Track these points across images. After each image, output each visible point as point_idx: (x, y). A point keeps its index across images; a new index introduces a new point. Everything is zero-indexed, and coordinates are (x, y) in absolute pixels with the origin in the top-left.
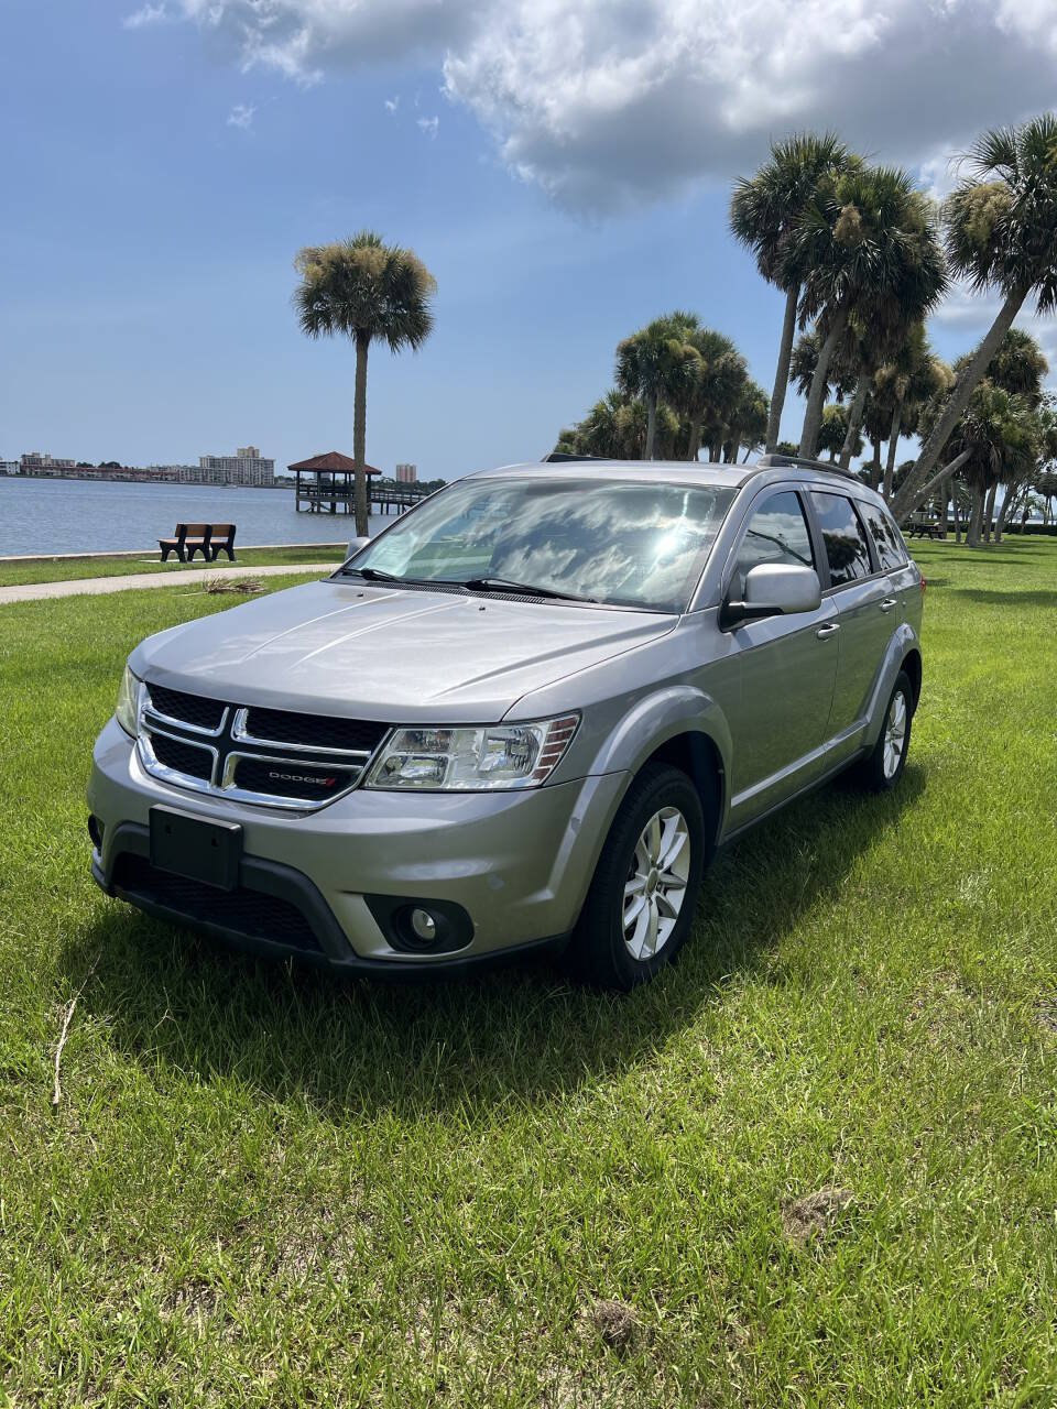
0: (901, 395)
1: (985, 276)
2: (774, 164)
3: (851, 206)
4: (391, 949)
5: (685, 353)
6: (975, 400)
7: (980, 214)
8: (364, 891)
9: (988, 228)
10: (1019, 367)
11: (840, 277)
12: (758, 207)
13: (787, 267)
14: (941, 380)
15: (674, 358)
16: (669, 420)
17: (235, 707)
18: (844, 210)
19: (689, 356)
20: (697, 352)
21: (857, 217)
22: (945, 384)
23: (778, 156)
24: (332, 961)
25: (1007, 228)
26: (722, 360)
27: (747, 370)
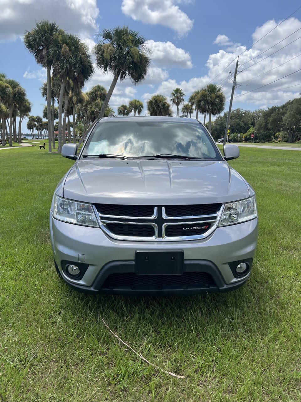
0: (75, 102)
1: (107, 70)
2: (37, 28)
3: (65, 44)
4: (235, 279)
5: (6, 86)
6: (97, 104)
7: (107, 52)
8: (227, 262)
9: (110, 56)
10: (103, 96)
11: (65, 66)
12: (34, 40)
13: (47, 61)
14: (85, 98)
15: (2, 87)
16: (2, 108)
17: (160, 207)
18: (63, 46)
19: (7, 87)
20: (9, 86)
21: (68, 49)
22: (86, 100)
23: (38, 26)
24: (221, 288)
25: (114, 57)
26: (17, 89)
27: (25, 93)
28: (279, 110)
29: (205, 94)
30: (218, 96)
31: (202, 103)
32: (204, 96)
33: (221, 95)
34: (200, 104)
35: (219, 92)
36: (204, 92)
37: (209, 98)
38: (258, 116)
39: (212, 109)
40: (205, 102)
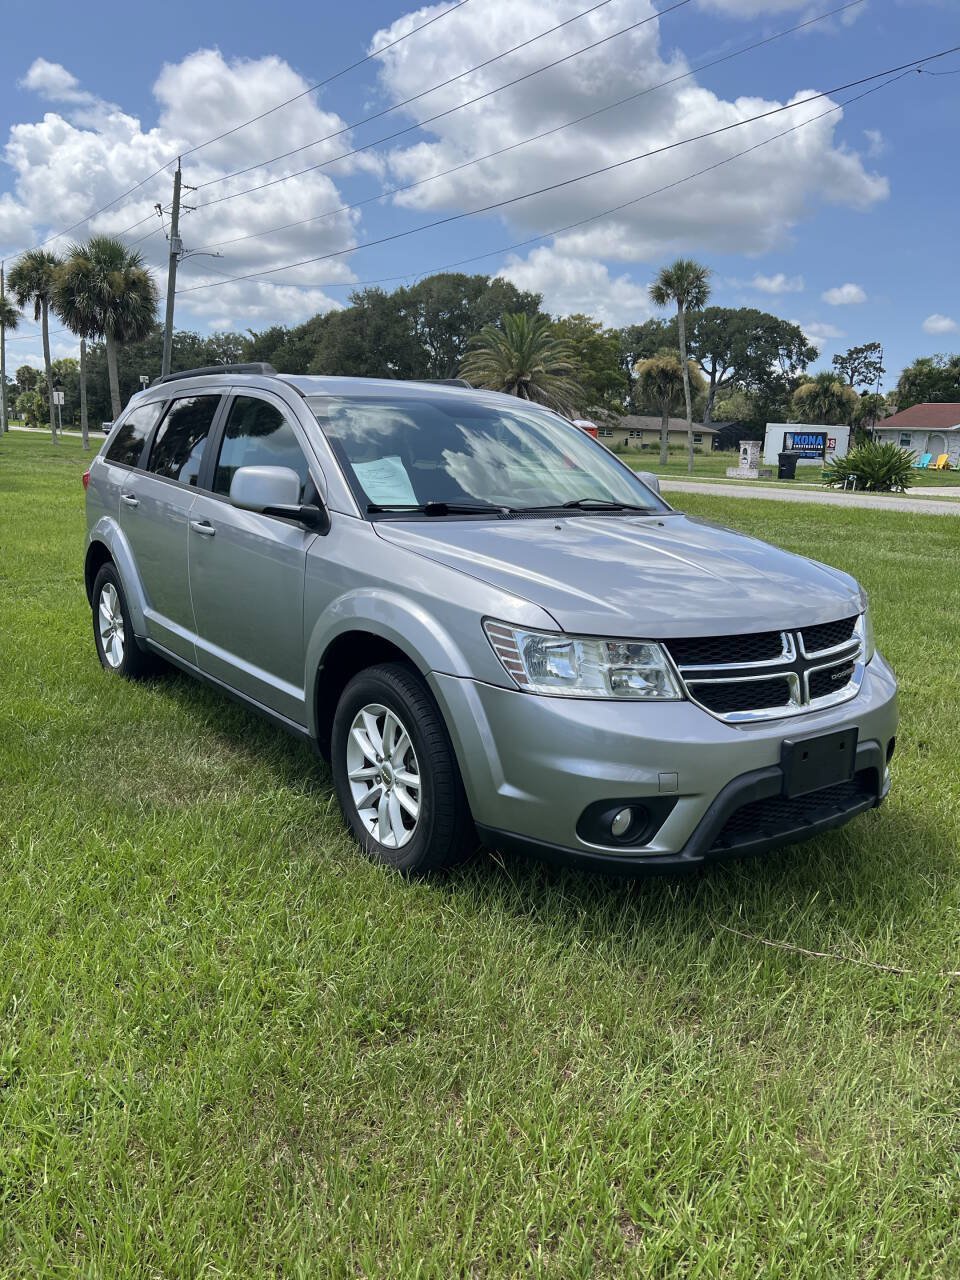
17: (794, 633)
28: (290, 341)
29: (87, 269)
30: (134, 282)
31: (80, 300)
32: (86, 276)
33: (143, 278)
34: (73, 302)
35: (133, 268)
36: (81, 260)
37: (105, 285)
38: (224, 352)
39: (116, 323)
40: (89, 298)
